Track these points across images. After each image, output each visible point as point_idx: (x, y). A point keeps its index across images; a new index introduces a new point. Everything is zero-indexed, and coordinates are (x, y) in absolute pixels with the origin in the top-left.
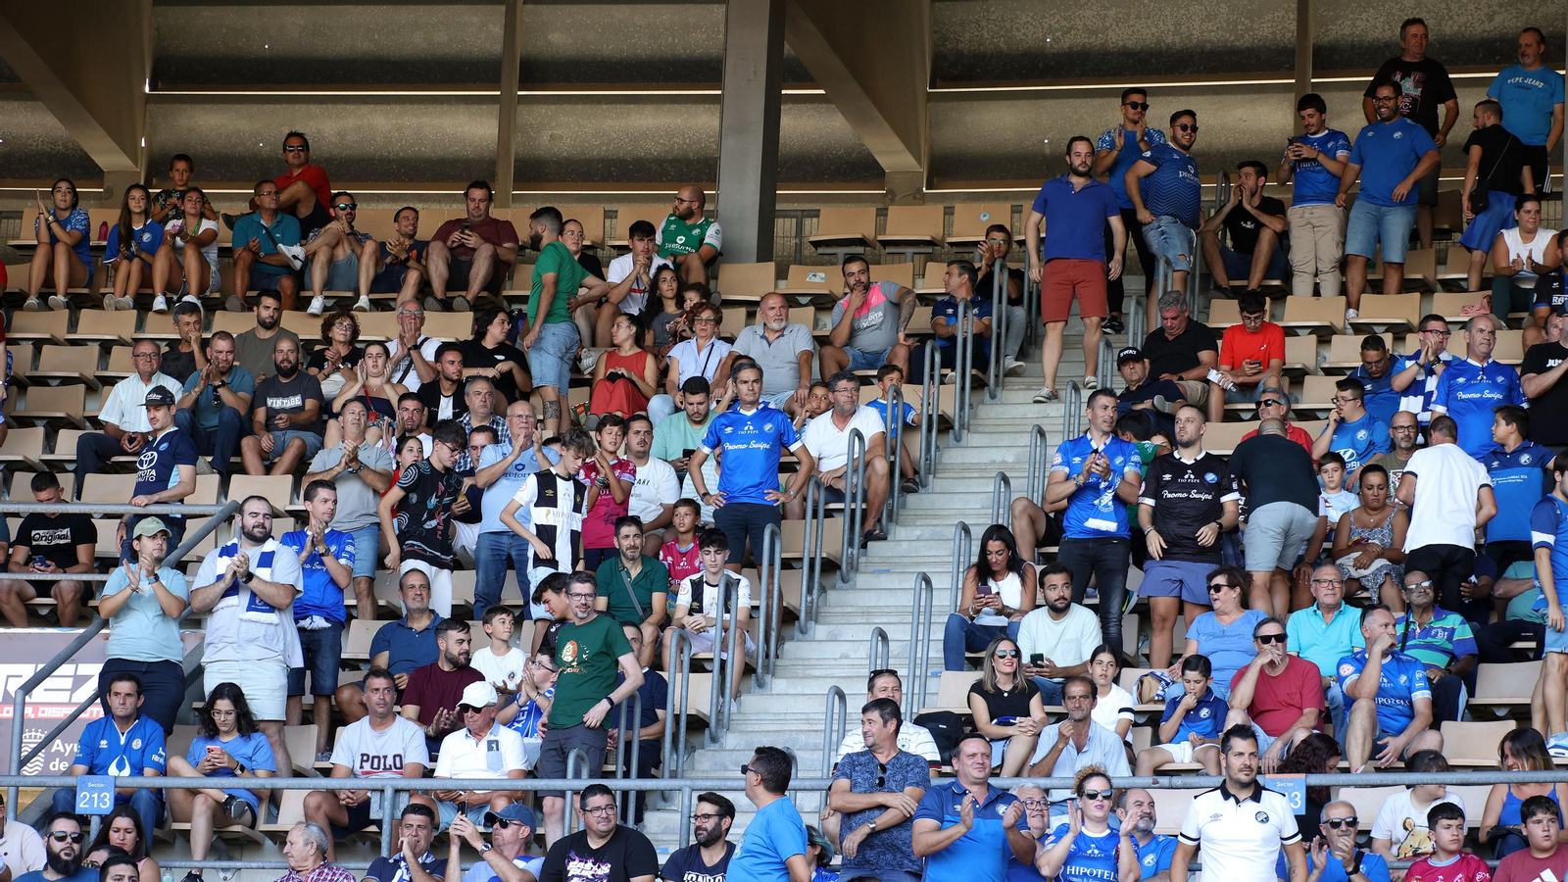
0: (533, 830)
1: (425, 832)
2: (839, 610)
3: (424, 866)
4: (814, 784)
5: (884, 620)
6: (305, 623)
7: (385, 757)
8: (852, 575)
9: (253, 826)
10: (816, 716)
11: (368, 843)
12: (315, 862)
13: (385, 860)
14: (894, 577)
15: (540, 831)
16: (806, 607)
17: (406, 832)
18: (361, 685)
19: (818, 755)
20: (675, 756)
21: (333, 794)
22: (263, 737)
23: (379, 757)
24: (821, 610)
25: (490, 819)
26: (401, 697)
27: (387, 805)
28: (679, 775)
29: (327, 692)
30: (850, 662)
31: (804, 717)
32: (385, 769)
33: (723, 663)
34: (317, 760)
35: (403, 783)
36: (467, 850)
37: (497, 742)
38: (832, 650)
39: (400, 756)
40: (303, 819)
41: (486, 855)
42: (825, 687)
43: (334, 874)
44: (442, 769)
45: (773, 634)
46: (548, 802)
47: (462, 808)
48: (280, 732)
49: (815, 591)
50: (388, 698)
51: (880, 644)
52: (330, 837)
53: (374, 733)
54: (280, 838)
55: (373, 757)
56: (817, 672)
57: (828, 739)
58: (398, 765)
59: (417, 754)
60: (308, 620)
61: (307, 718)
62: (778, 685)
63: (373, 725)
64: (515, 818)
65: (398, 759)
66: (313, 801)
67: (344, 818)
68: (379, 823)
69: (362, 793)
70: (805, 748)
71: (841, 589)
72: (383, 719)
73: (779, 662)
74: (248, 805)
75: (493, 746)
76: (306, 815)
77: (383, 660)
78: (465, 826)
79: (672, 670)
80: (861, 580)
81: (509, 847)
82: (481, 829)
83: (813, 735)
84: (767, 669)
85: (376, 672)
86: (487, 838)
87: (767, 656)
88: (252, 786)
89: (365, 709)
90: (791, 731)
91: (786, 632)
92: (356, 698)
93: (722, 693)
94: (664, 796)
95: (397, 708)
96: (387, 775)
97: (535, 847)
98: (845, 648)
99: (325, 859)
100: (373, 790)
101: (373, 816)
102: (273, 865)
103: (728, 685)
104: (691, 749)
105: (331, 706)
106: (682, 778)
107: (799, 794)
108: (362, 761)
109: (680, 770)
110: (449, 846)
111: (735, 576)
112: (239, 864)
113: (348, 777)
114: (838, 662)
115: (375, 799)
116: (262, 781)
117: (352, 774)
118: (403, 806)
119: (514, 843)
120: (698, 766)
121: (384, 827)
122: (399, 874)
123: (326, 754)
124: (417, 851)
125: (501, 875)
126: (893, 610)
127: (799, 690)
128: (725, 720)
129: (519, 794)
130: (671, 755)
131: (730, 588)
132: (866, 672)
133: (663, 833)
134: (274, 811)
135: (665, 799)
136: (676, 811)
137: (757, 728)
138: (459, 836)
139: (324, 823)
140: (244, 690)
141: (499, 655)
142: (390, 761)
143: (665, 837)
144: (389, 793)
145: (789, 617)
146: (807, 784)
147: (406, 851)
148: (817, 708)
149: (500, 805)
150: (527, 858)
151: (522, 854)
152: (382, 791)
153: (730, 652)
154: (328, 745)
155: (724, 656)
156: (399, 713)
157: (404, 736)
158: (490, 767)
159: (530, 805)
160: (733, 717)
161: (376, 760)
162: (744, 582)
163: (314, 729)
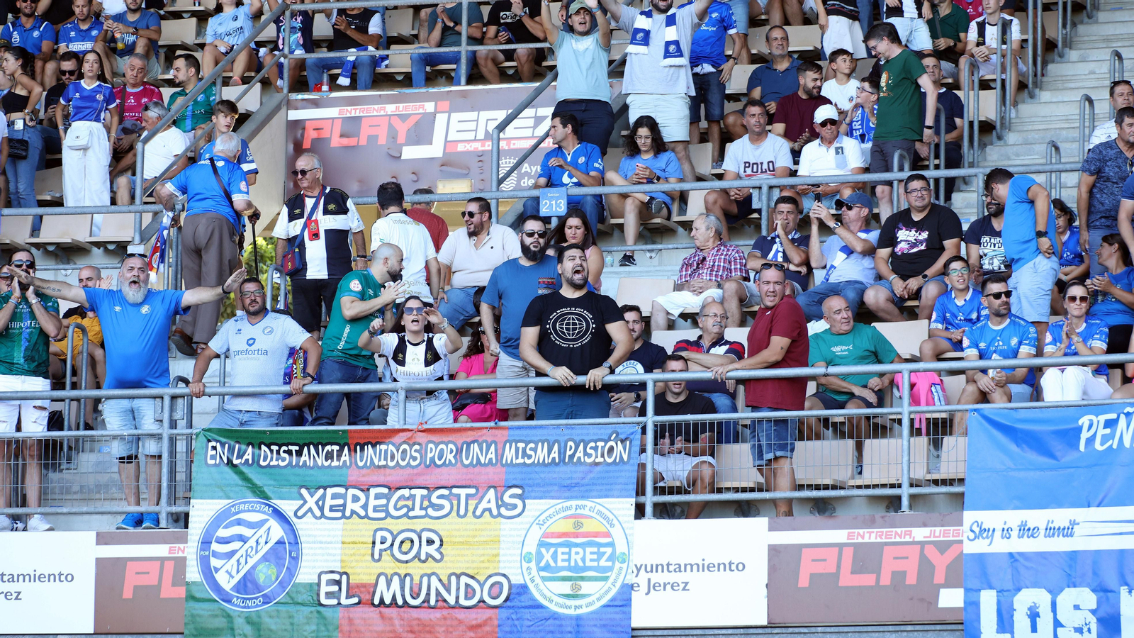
0: (871, 210)
1: (792, 216)
2: (1086, 38)
3: (793, 241)
4: (1073, 166)
5: (1120, 44)
6: (698, 70)
7: (762, 163)
8: (1094, 12)
9: (669, 218)
10: (1073, 117)
11: (752, 226)
12: (714, 242)
13: (765, 238)
14: (1126, 13)
15: (876, 211)
16: (1062, 38)
17: (779, 217)
18: (742, 112)
19: (1075, 145)
20: (972, 152)
21: (725, 192)
22: (673, 154)
23: (757, 164)
24: (1074, 40)
25: (839, 204)
26: (771, 119)
27: (764, 198)
28: (976, 165)
29: (716, 118)
30: (1097, 76)
31: (1064, 118)
32: (762, 172)
33: (1003, 81)
34: (713, 168)
35: (775, 182)
36: (824, 228)
37: (842, 148)
38: (1082, 69)
39: (772, 162)
40: (705, 212)
41: (837, 231)
42: (1077, 96)
43: (728, 250)
44: (803, 170)
45: (1039, 59)
46: (879, 189)
47: (818, 197)
48: (686, 149)
49: (1068, 26)
50: (762, 121)
51: (1117, 62)
52: (724, 223)
53: (753, 146)
54: (688, 226)
55: (753, 164)
56: (1072, 85)
57: (1082, 133)
58: (771, 169)
59: (785, 160)
60: (700, 67)
61: (704, 138)
62: (1045, 96)
63: (752, 140)
64: (857, 202)
65: (771, 164)
66: (712, 198)
67: (734, 209)
68: (759, 211)
69: (746, 190)
70: (1067, 140)
71: (1087, 23)
72: (759, 136)
73: (1045, 79)
74: (665, 203)
75: (839, 151)
76: (707, 209)
77: (757, 94)
78: (820, 211)
79: (966, 89)
80: (1102, 16)
81: (854, 223)
82: (833, 212)
83: (1071, 130)
84: (1035, 84)
85: (753, 103)
86: (838, 218)
87: (1036, 75)
88: (666, 190)
89: (745, 129)
90: (1056, 129)
91: (1049, 57)
92: (739, 122)
93: (1005, 105)
94: (965, 180)
95: (769, 128)
96: (764, 176)
97: (873, 223)
98: (1092, 66)
99: (721, 239)
100: (753, 188)
101: (755, 206)
102: (684, 246)
103: (1008, 97)
104: (983, 146)
105: (721, 129)
106: (978, 167)
107: (1063, 175)
108: (745, 167)
109: (976, 161)
110: (810, 226)
111: (1008, 17)
112: (659, 246)
113: (736, 179)
114: (1087, 77)
115: (755, 194)
116: (674, 186)
117: (738, 177)
118: (775, 198)
119: (857, 220)
120: (989, 158)
121: (763, 214)
122: (775, 247)
123: (719, 163)
124: (787, 230)
125: (848, 245)
126: (1126, 36)
127: (1060, 99)
128: (1007, 124)
129: (860, 185)
130: (969, 150)
131: (1005, 27)
132: (1108, 83)
133: (966, 207)
134: (683, 205)
135: (966, 183)
136: (974, 191)
137: (1030, 128)
138: (817, 218)
139: (719, 213)
140: (658, 121)
141: (841, 84)
142: (765, 166)
143: (967, 211)
144: (765, 189)
145: (1050, 46)
146: (1068, 167)
147: (780, 231)
148: (1073, 111)
149: (847, 193)
150: (867, 231)
151: (863, 228)
152: (760, 188)
153: (1008, 73)
154: (720, 156)
155: (1004, 77)
156: (770, 131)
157: (775, 148)
158: (839, 166)
159: (866, 193)
160: (1013, 121)
161: (755, 166)
162: (1016, 22)
163: (709, 146)
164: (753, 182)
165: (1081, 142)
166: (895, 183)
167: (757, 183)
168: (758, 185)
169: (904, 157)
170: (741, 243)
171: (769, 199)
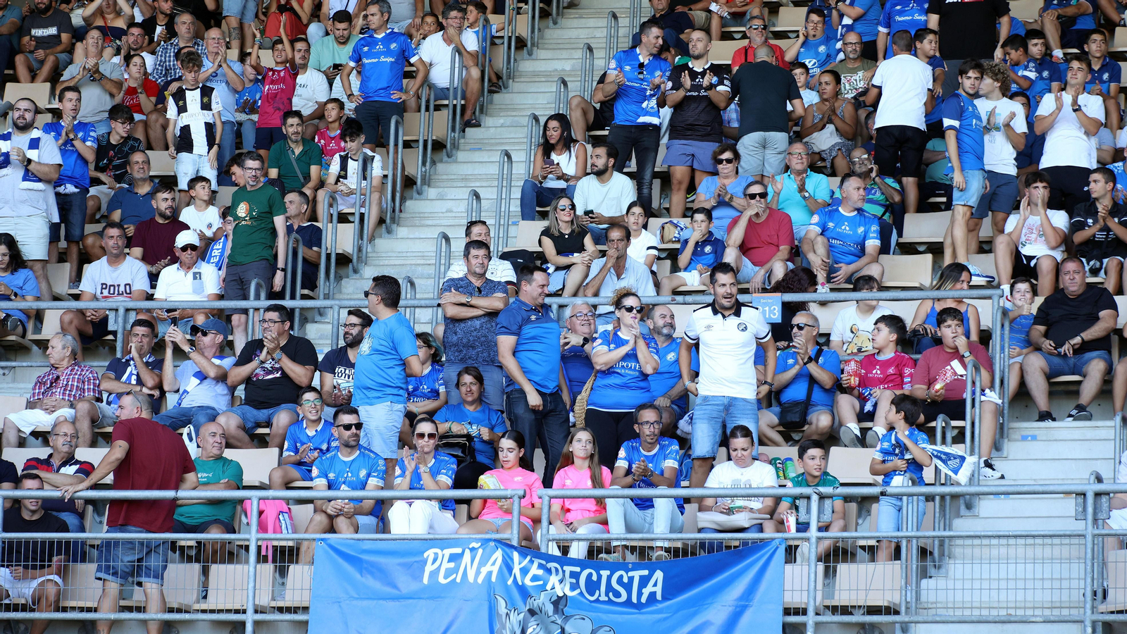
0: (226, 337)
1: (147, 339)
2: (445, 177)
3: (147, 364)
4: (428, 302)
5: (478, 184)
6: (61, 189)
7: (119, 286)
8: (454, 152)
9: (24, 336)
10: (429, 254)
11: (107, 348)
12: (69, 361)
13: (119, 360)
14: (484, 154)
15: (230, 338)
16: (422, 175)
17: (134, 339)
18: (101, 234)
19: (431, 282)
20: (328, 284)
21: (81, 312)
22: (31, 272)
23: (114, 286)
24: (432, 177)
25: (195, 330)
26: (130, 243)
27: (120, 320)
28: (331, 297)
29: (76, 239)
30: (454, 215)
31: (420, 254)
32: (119, 294)
33: (362, 215)
34: (70, 288)
35: (131, 305)
36: (179, 353)
37: (200, 273)
38: (440, 206)
39: (129, 285)
40: (60, 331)
41: (192, 355)
42: (435, 233)
43: (82, 370)
44: (159, 293)
45: (398, 195)
46: (235, 318)
47: (174, 321)
48: (44, 268)
49: (428, 164)
50: (120, 243)
51: (475, 201)
52: (79, 343)
53: (110, 268)
54: (43, 345)
55: (110, 286)
56: (430, 222)
57: (437, 270)
58: (128, 291)
59: (142, 284)
60: (63, 187)
61: (62, 258)
62: (402, 231)
63: (110, 262)
64: (213, 329)
65: (128, 287)
66: (67, 318)
67: (90, 330)
68: (114, 333)
69: (102, 311)
70: (422, 277)
71: (447, 162)
72: (116, 258)
73: (402, 215)
74: (20, 321)
75: (197, 276)
76: (62, 328)
77: (117, 216)
78: (175, 335)
79: (325, 221)
80: (461, 155)
81: (209, 349)
82: (188, 337)
83: (427, 267)
84: (393, 220)
85: (112, 225)
86: (192, 343)
87: (394, 211)
88: (22, 308)
89: (104, 251)
90: (411, 265)
91: (407, 193)
92: (98, 244)
93: (362, 239)
94: (321, 312)
95: (127, 250)
96: (120, 298)
97: (227, 349)
98: (449, 204)
99: (75, 359)
100: (110, 310)
101: (110, 328)
102: (39, 364)
103: (365, 232)
104: (339, 278)
105: (80, 249)
106: (333, 299)
107: (417, 310)
108: (102, 288)
109: (331, 293)
110: (165, 349)
111: (370, 153)
112: (14, 364)
113: (92, 300)
114: (445, 215)
115: (111, 316)
116: (30, 304)
117: (95, 298)
118: (132, 321)
119: (212, 347)
120: (344, 290)
121: (118, 336)
122: (129, 369)
123: (76, 283)
124: (142, 352)
125: (202, 370)
126: (484, 177)
127: (417, 235)
128: (364, 257)
129: (215, 312)
130: (325, 282)
131: (367, 162)
132: (465, 222)
133: (320, 338)
134: (38, 324)
135: (321, 314)
136: (329, 323)
137: (386, 262)
138: (172, 342)
139: (75, 333)
140: (17, 238)
141: (200, 211)
142: (122, 289)
143: (321, 342)
144: (121, 311)
145: (409, 182)
146: (423, 303)
147: (134, 353)
148: (430, 248)
149: (200, 320)
150: (221, 357)
151: (217, 354)
152: (117, 310)
153: (367, 208)
154: (78, 277)
155: (363, 210)
156: (128, 254)
157: (132, 271)
158: (195, 291)
159: (222, 319)
160: (370, 255)
161: (112, 288)
162: (377, 158)
163: (67, 266)
164: (110, 304)
165: (437, 279)
166: (251, 311)
167: (114, 305)
168: (115, 307)
169: (261, 286)
170: (95, 364)
171: (125, 321)
